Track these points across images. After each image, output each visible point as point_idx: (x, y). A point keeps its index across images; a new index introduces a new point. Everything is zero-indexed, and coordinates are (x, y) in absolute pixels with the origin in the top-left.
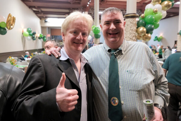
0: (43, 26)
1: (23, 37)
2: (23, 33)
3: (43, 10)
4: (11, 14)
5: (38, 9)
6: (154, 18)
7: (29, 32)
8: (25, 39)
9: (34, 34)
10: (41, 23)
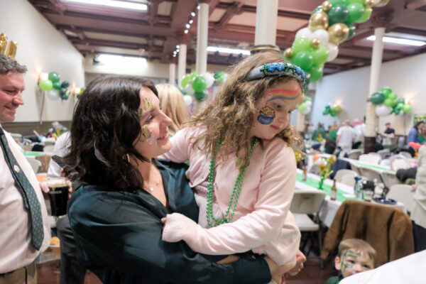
0: (89, 71)
1: (40, 90)
2: (38, 83)
3: (90, 35)
4: (5, 35)
5: (76, 32)
6: (311, 57)
7: (54, 80)
8: (44, 95)
9: (65, 85)
10: (85, 64)
